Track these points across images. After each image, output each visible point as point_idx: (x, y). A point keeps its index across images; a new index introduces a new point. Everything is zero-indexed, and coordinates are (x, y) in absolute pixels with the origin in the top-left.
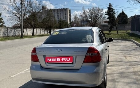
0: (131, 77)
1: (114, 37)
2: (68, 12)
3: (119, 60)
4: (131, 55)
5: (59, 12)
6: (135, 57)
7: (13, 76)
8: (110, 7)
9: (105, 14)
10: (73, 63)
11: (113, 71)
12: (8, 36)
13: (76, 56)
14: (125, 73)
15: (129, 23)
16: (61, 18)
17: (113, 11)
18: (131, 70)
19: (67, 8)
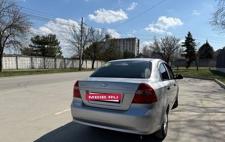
0: (203, 127)
1: (192, 74)
2: (137, 42)
3: (192, 104)
4: (210, 98)
5: (125, 43)
6: (215, 102)
7: (58, 113)
8: (189, 36)
9: (182, 46)
10: (119, 103)
11: (180, 118)
12: (65, 68)
13: (124, 94)
14: (195, 121)
15: (214, 57)
16: (127, 50)
17: (193, 42)
18: (206, 118)
19: (135, 38)
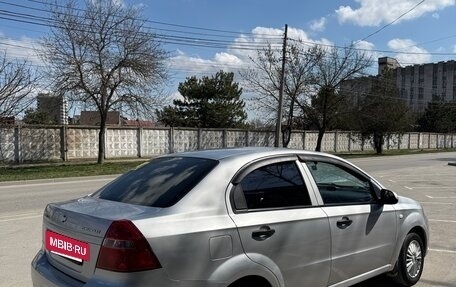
5: (440, 75)
